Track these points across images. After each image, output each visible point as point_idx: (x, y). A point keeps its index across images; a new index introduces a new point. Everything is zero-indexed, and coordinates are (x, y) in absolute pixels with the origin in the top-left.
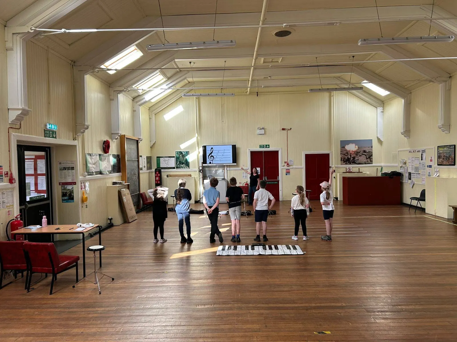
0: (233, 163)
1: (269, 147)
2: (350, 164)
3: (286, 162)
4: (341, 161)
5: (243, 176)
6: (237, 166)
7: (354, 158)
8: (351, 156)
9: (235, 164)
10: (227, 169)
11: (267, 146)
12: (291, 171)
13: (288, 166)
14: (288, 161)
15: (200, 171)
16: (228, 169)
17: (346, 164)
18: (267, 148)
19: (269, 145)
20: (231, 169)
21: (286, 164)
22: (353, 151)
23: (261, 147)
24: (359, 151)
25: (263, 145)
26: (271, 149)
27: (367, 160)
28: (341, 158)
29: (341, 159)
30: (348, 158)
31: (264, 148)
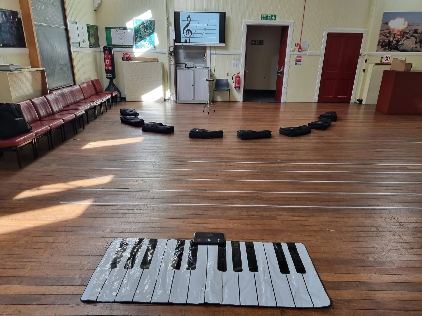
0: (220, 43)
1: (275, 19)
2: (390, 50)
3: (298, 45)
4: (378, 45)
5: (234, 64)
6: (225, 48)
7: (398, 41)
8: (394, 38)
9: (223, 45)
10: (210, 52)
11: (273, 17)
12: (303, 59)
13: (300, 50)
14: (302, 43)
15: (170, 54)
16: (213, 52)
17: (384, 50)
18: (272, 20)
19: (275, 16)
20: (217, 52)
21: (297, 48)
22: (398, 31)
23: (263, 17)
24: (407, 30)
25: (268, 15)
26: (279, 22)
27: (416, 45)
28: (379, 40)
29: (379, 42)
30: (389, 41)
31: (267, 19)
